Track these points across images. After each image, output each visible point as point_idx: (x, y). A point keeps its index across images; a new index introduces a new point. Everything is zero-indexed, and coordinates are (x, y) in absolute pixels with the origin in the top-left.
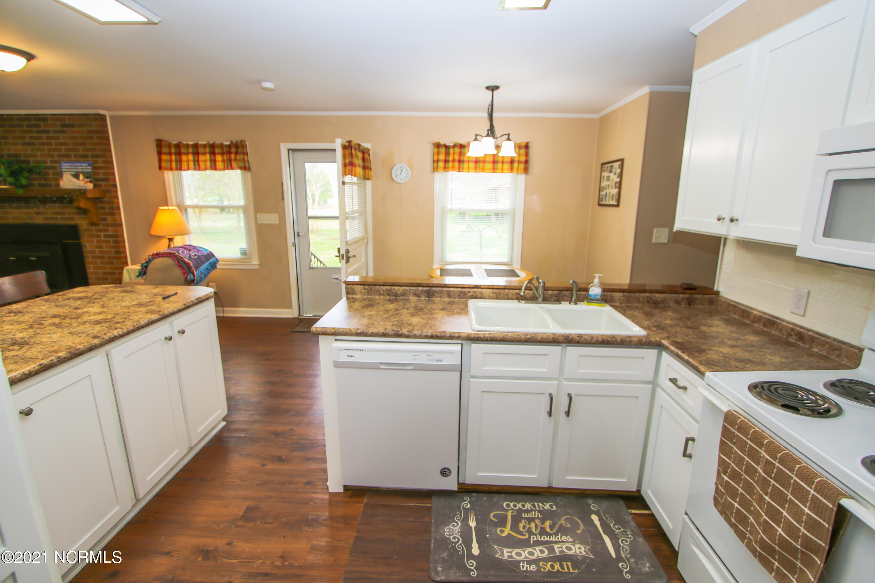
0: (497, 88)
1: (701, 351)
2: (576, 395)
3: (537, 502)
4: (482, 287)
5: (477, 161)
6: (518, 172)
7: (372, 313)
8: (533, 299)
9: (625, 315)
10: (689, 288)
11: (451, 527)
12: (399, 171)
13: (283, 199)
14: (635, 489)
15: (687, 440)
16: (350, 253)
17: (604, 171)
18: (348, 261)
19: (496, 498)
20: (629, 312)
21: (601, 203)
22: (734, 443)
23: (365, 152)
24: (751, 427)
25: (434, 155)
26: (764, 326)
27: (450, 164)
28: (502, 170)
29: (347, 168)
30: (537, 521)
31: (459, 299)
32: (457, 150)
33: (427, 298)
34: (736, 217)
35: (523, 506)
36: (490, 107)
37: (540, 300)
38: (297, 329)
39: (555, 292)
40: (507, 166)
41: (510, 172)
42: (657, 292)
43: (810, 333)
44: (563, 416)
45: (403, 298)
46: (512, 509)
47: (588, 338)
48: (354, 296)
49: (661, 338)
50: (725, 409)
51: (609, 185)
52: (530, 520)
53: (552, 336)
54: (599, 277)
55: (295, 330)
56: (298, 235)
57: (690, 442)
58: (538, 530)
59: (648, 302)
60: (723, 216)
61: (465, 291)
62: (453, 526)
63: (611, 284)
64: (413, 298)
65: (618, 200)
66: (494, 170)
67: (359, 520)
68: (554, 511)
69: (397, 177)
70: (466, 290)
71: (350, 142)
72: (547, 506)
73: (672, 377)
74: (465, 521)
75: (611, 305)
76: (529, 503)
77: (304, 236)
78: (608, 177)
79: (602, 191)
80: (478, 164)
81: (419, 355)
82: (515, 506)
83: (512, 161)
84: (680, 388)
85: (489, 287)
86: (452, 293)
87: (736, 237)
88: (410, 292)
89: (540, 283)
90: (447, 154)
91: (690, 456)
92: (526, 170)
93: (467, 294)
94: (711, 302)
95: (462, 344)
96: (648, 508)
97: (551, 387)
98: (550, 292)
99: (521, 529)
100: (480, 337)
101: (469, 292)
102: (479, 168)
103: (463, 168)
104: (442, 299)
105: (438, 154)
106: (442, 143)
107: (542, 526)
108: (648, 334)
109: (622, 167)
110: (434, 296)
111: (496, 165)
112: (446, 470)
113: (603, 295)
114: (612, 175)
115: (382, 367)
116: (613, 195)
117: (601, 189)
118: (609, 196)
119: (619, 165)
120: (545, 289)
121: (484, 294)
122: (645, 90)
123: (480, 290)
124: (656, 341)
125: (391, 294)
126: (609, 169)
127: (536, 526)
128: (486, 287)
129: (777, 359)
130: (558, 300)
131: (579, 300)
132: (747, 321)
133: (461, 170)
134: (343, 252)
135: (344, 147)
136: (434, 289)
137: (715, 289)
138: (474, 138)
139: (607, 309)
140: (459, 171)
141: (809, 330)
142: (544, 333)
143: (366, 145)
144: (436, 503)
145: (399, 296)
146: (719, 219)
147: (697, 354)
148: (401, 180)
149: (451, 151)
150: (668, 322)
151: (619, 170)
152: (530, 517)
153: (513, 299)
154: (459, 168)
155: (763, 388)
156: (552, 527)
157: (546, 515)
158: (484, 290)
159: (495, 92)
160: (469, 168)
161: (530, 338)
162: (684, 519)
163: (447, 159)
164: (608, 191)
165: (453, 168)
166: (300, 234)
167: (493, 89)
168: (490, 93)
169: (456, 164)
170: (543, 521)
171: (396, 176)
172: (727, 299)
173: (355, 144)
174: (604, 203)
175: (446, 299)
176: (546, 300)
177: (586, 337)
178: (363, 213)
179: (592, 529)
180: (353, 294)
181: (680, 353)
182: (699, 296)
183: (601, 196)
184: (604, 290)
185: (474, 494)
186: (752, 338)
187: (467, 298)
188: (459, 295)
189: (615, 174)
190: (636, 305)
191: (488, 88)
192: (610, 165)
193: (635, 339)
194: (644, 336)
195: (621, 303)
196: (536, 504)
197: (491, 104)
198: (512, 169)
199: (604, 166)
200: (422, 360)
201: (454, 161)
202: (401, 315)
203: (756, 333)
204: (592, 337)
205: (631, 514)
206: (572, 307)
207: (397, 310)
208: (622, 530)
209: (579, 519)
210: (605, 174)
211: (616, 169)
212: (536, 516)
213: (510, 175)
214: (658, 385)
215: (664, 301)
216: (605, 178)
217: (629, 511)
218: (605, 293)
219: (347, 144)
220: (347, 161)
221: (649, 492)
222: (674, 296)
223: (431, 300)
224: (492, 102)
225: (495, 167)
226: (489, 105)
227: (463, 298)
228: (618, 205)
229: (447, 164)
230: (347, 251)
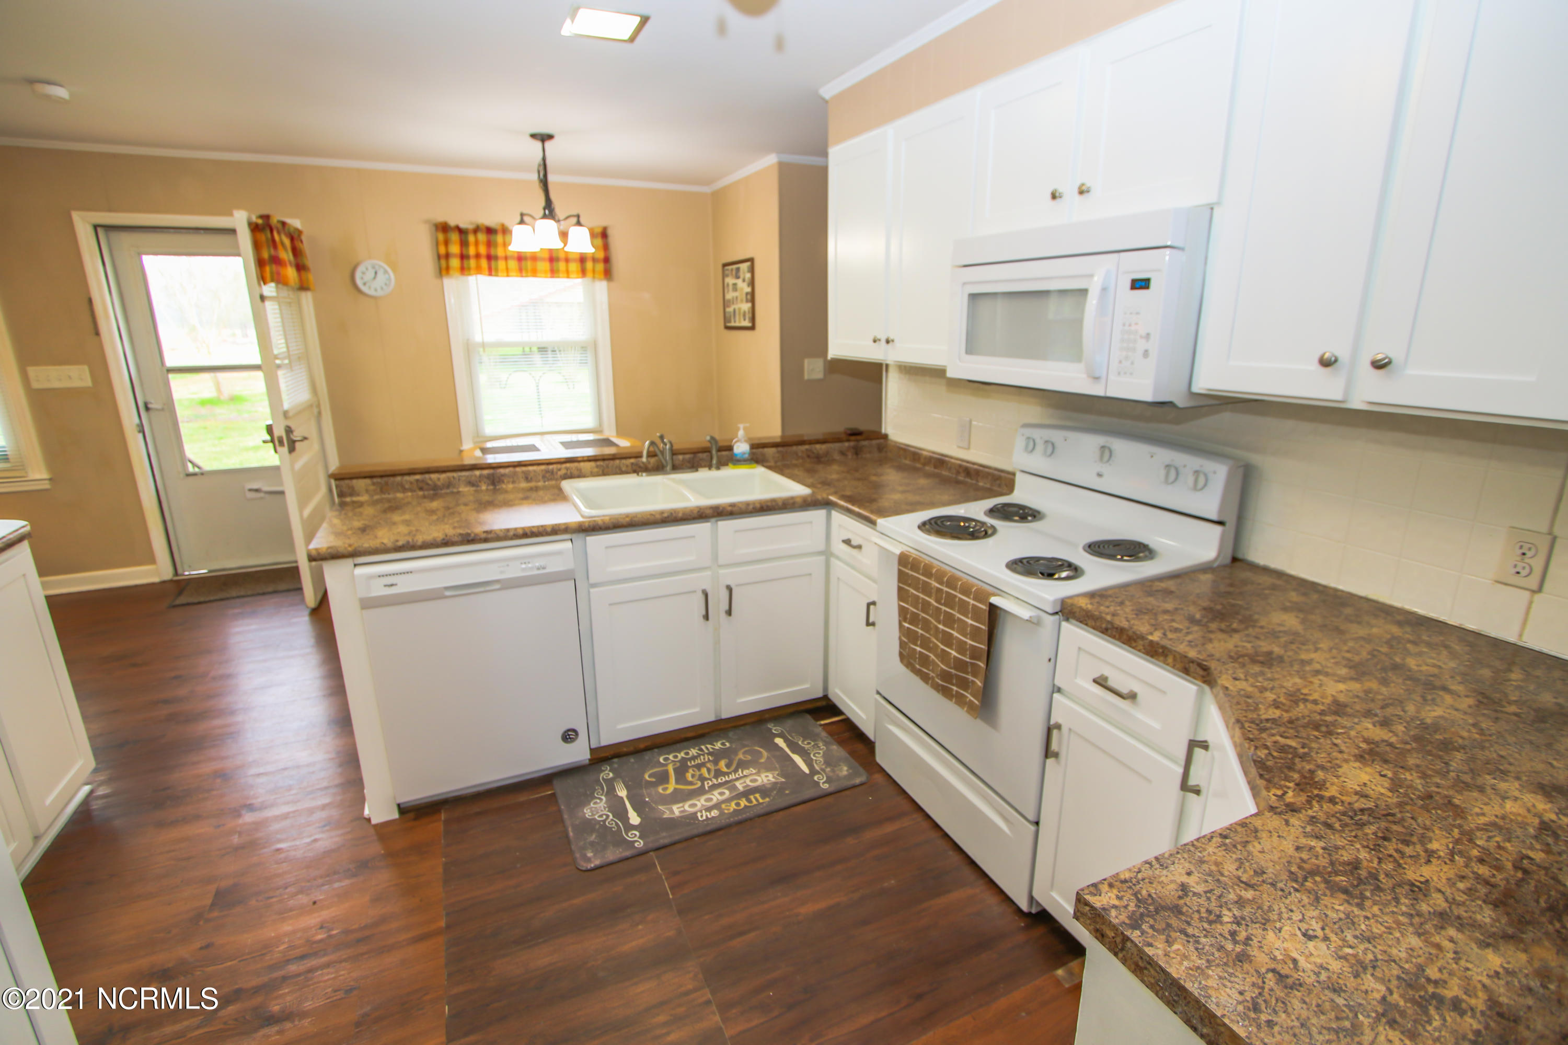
0: (550, 137)
1: (872, 501)
2: (737, 586)
3: (704, 744)
4: (579, 459)
5: (520, 258)
6: (594, 278)
7: (407, 517)
8: (658, 469)
9: (782, 474)
10: (855, 434)
11: (592, 805)
12: (370, 274)
13: (97, 333)
14: (820, 694)
15: (869, 605)
16: (295, 434)
17: (727, 276)
18: (292, 449)
19: (647, 756)
20: (787, 471)
21: (729, 325)
22: (909, 585)
23: (295, 237)
24: (922, 562)
25: (437, 244)
26: (935, 467)
27: (473, 263)
28: (568, 274)
29: (268, 269)
30: (708, 765)
31: (545, 482)
32: (482, 237)
33: (491, 487)
34: (891, 337)
35: (687, 754)
36: (542, 169)
37: (669, 468)
38: (180, 601)
39: (687, 456)
40: (574, 267)
41: (580, 275)
42: (818, 442)
43: (976, 467)
44: (723, 615)
45: (448, 491)
46: (673, 761)
47: (743, 507)
48: (355, 499)
49: (828, 494)
50: (898, 552)
51: (737, 298)
52: (699, 767)
53: (695, 512)
54: (745, 429)
55: (178, 602)
56: (147, 409)
57: (872, 607)
58: (713, 773)
59: (809, 456)
60: (879, 337)
61: (553, 469)
62: (595, 803)
63: (760, 439)
64: (464, 489)
65: (753, 319)
66: (553, 273)
67: (443, 841)
68: (729, 748)
69: (368, 285)
70: (555, 466)
71: (266, 218)
72: (718, 745)
73: (845, 538)
74: (611, 791)
75: (764, 466)
76: (694, 749)
77: (163, 410)
78: (735, 285)
79: (729, 306)
80: (524, 263)
81: (508, 565)
82: (676, 757)
83: (582, 259)
84: (854, 547)
85: (590, 458)
86: (532, 475)
87: (895, 361)
88: (459, 480)
89: (666, 445)
90: (464, 244)
91: (873, 624)
92: (608, 274)
93: (557, 473)
94: (880, 449)
95: (571, 540)
96: (840, 712)
97: (704, 580)
98: (681, 457)
99: (690, 779)
100: (598, 524)
101: (560, 470)
102: (527, 270)
103: (497, 270)
104: (516, 485)
105: (447, 243)
106: (452, 223)
107: (716, 768)
108: (813, 493)
109: (752, 270)
110: (503, 482)
111: (555, 264)
112: (570, 733)
113: (751, 454)
114: (739, 282)
115: (448, 593)
116: (745, 313)
117: (726, 303)
118: (740, 314)
119: (748, 267)
120: (674, 453)
121: (583, 471)
122: (771, 160)
123: (576, 464)
124: (823, 499)
125: (425, 487)
126: (734, 272)
127: (709, 770)
128: (585, 459)
129: (945, 498)
130: (694, 466)
131: (721, 464)
132: (918, 465)
133: (493, 273)
134: (279, 431)
135: (255, 228)
136: (502, 471)
137: (883, 431)
138: (518, 219)
139: (760, 471)
140: (490, 274)
141: (974, 464)
142: (686, 508)
143: (295, 223)
144: (559, 786)
145: (441, 490)
146: (875, 341)
147: (868, 504)
148: (376, 290)
149: (471, 238)
150: (834, 476)
151: (748, 276)
152: (698, 764)
153: (627, 473)
154: (490, 269)
155: (931, 524)
156: (728, 766)
157: (717, 756)
158: (582, 464)
159: (548, 144)
160: (507, 269)
161: (668, 517)
162: (876, 700)
163: (465, 252)
164: (736, 306)
165: (479, 270)
166: (150, 406)
167: (544, 138)
168: (538, 144)
169: (484, 263)
170: (716, 762)
171: (365, 284)
172: (896, 442)
173: (279, 221)
174: (732, 324)
175: (524, 485)
176: (676, 468)
177: (740, 506)
178: (304, 357)
179: (778, 753)
180: (351, 495)
181: (850, 506)
182: (866, 443)
183: (727, 315)
184: (753, 446)
185: (616, 760)
186: (923, 482)
187: (557, 480)
188: (544, 477)
189: (744, 281)
190: (794, 462)
191: (533, 136)
192: (734, 267)
193: (799, 500)
194: (809, 495)
195: (776, 462)
196: (703, 747)
197: (542, 163)
198: (583, 272)
199: (727, 268)
200: (514, 572)
201: (478, 256)
202: (460, 514)
203: (928, 475)
204: (747, 504)
205: (821, 725)
206: (714, 473)
207: (448, 508)
208: (813, 743)
209: (761, 747)
210: (730, 281)
211: (744, 273)
212: (706, 760)
213: (580, 280)
214: (832, 554)
215: (827, 454)
216: (731, 287)
217: (818, 723)
218: (754, 451)
219: (260, 221)
220: (265, 255)
221: (838, 691)
222: (837, 445)
223: (499, 489)
224: (544, 159)
225: (555, 268)
226: (539, 165)
227: (551, 479)
228: (753, 328)
229: (465, 262)
230: (289, 430)
